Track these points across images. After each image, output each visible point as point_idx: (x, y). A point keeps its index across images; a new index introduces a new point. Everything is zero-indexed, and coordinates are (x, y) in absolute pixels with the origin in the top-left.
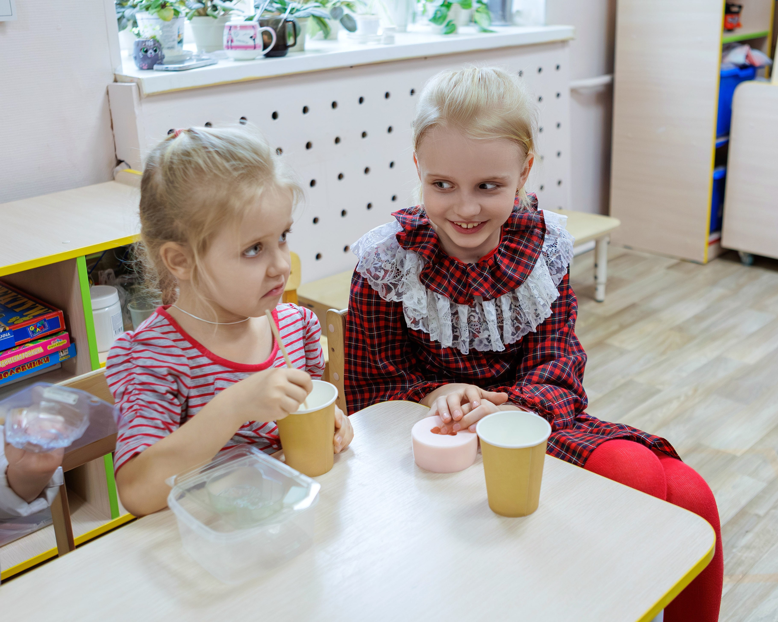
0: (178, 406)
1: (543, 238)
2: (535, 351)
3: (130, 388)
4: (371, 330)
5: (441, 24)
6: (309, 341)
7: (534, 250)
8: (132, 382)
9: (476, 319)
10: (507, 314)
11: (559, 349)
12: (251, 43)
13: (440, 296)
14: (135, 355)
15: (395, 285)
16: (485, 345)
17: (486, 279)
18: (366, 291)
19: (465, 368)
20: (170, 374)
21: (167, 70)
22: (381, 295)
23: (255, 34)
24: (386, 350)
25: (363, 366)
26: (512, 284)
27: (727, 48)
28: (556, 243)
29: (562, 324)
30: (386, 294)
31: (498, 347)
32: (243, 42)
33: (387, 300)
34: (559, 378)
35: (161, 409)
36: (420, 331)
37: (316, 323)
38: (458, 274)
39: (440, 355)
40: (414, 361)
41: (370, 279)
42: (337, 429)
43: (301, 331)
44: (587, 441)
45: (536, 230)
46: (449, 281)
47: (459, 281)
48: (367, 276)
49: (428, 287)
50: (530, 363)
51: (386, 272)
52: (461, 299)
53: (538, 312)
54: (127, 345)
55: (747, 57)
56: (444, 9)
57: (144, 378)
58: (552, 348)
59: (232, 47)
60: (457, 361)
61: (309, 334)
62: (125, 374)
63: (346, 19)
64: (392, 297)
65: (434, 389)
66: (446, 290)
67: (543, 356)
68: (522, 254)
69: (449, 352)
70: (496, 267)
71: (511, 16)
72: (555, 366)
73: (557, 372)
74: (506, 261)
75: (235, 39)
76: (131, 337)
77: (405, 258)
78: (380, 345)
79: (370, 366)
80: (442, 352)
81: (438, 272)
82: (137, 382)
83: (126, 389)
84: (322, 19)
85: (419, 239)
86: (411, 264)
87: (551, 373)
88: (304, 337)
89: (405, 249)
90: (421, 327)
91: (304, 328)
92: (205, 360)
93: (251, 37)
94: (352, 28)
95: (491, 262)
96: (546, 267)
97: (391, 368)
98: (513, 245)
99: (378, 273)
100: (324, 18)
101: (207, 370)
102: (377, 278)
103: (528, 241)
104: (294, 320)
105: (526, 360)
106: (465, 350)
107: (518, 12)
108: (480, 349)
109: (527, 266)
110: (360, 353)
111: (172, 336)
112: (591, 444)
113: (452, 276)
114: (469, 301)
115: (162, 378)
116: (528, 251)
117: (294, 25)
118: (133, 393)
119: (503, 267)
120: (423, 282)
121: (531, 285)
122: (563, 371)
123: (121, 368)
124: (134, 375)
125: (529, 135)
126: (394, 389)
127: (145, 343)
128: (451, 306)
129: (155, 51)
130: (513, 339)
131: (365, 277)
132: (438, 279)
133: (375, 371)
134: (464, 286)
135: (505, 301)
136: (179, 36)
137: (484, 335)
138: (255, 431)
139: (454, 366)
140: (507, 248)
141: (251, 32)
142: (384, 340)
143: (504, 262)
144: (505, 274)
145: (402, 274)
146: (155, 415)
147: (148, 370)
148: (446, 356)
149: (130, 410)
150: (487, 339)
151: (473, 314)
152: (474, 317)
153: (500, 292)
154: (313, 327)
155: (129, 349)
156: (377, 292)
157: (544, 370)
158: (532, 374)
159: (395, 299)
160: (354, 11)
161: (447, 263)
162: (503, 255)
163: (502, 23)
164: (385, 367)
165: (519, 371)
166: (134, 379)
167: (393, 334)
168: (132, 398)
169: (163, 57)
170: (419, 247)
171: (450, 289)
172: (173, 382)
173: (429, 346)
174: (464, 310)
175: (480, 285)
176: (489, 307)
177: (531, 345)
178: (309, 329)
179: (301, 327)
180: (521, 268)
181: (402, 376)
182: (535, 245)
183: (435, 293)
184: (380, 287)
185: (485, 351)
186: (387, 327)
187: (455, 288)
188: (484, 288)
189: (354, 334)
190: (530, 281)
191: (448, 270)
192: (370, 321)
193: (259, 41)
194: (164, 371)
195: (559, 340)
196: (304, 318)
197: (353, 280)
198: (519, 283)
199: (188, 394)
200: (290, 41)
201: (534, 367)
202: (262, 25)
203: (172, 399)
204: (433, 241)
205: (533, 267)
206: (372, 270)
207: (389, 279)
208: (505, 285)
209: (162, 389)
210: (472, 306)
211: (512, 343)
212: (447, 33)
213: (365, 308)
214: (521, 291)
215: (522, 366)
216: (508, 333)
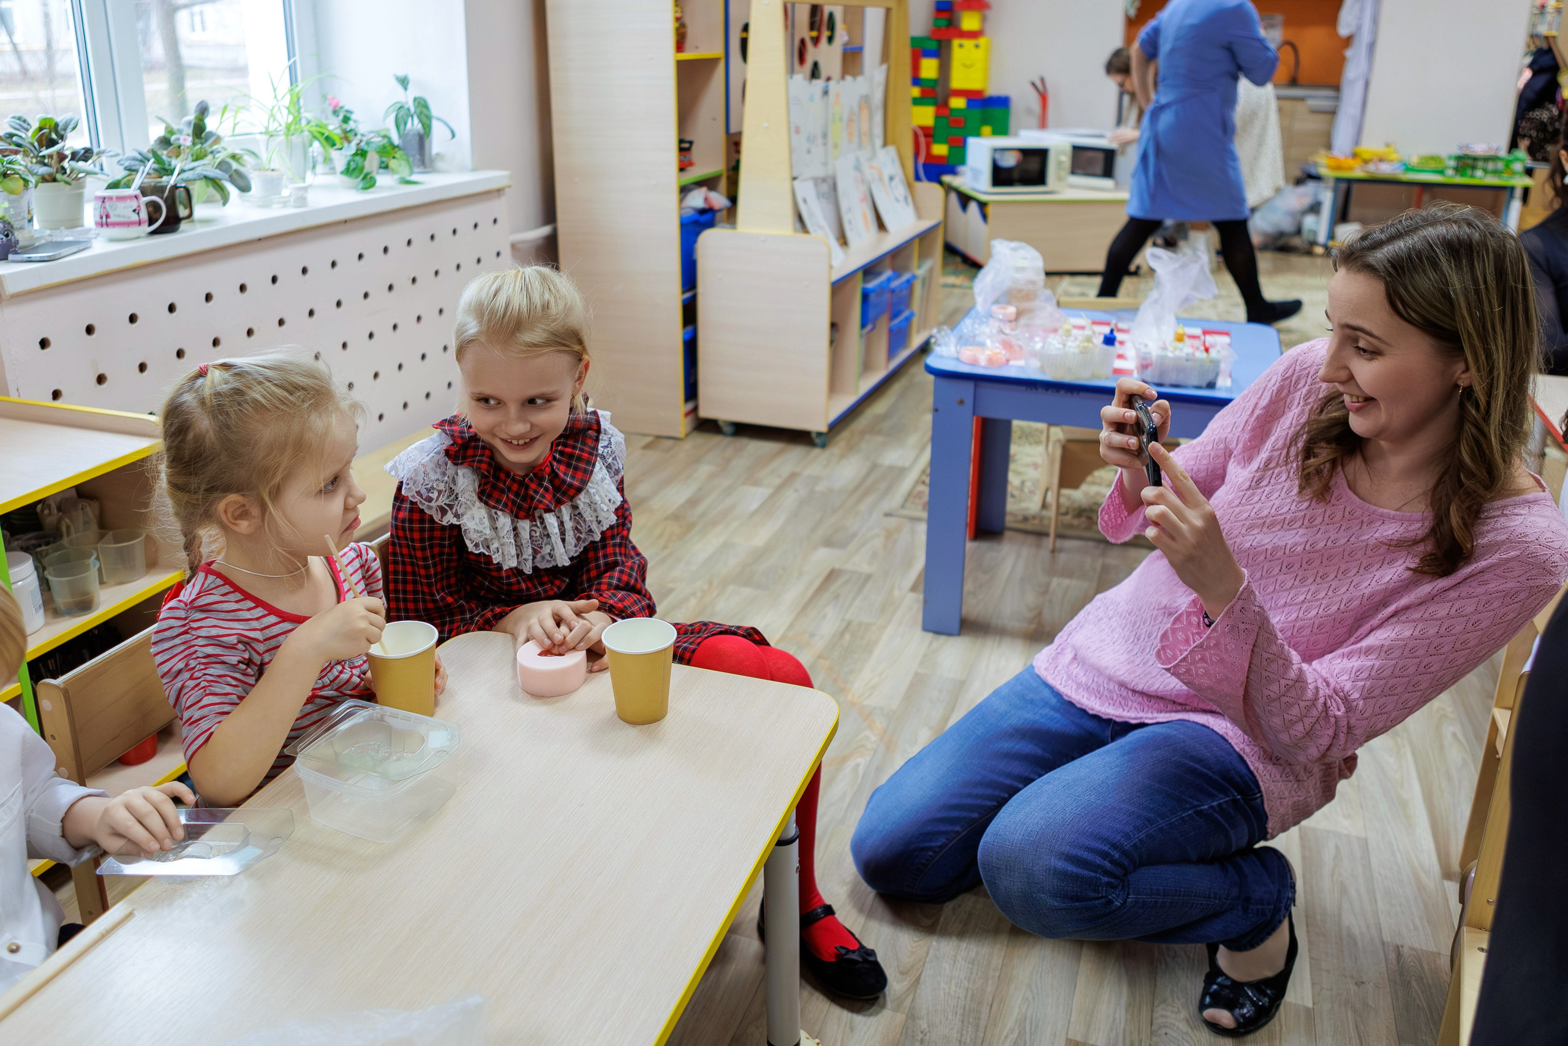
0: (252, 676)
1: (597, 440)
2: (597, 559)
3: (193, 663)
4: (425, 559)
5: (357, 177)
6: (370, 580)
7: (591, 454)
8: (194, 656)
9: (538, 534)
10: (569, 525)
11: (621, 554)
12: (135, 217)
13: (499, 513)
14: (194, 625)
15: (451, 507)
16: (548, 561)
17: (546, 489)
18: (416, 516)
19: (528, 589)
20: (239, 642)
21: (30, 261)
22: (437, 518)
23: (139, 206)
24: (441, 580)
25: (416, 601)
26: (572, 492)
27: (684, 190)
28: (610, 443)
29: (620, 528)
30: (442, 517)
31: (564, 561)
32: (124, 217)
33: (444, 523)
34: (628, 583)
35: (234, 682)
36: (482, 554)
37: (375, 559)
38: (515, 487)
39: (502, 578)
40: (468, 588)
41: (421, 502)
42: (437, 671)
43: (360, 571)
44: (685, 642)
45: (590, 432)
46: (507, 496)
47: (517, 495)
48: (417, 499)
49: (486, 503)
50: (593, 573)
51: (440, 492)
52: (522, 513)
53: (599, 519)
54: (182, 614)
55: (706, 200)
56: (358, 158)
57: (210, 650)
58: (615, 554)
59: (107, 225)
60: (519, 583)
61: (370, 573)
62: (183, 647)
63: (235, 176)
64: (449, 519)
65: (507, 614)
66: (505, 506)
67: (606, 564)
68: (579, 459)
69: (510, 573)
70: (554, 475)
71: (432, 161)
72: (621, 572)
73: (625, 578)
74: (562, 468)
75: (111, 214)
76: (186, 605)
77: (457, 474)
78: (436, 574)
79: (424, 601)
80: (504, 574)
81: (494, 487)
82: (200, 655)
83: (187, 665)
84: (218, 181)
85: (470, 452)
86: (466, 481)
87: (619, 580)
88: (364, 577)
89: (456, 464)
90: (482, 550)
91: (362, 566)
92: (273, 619)
93: (134, 211)
94: (245, 188)
95: (548, 470)
96: (605, 471)
97: (450, 599)
98: (568, 450)
99: (431, 495)
100: (220, 180)
101: (276, 630)
102: (430, 500)
103: (584, 443)
104: (350, 559)
105: (588, 571)
106: (528, 569)
107: (438, 154)
108: (543, 565)
109: (585, 471)
110: (410, 587)
111: (232, 597)
112: (691, 644)
113: (509, 489)
114: (529, 515)
115: (232, 647)
116: (585, 455)
117: (187, 191)
118: (196, 669)
119: (561, 475)
120: (481, 499)
121: (592, 491)
122: (630, 576)
123: (177, 641)
124: (196, 648)
125: (580, 342)
126: (452, 622)
127: (203, 609)
128: (513, 522)
129: (7, 236)
130: (576, 551)
131: (414, 501)
132: (496, 494)
133: (430, 606)
134: (524, 499)
135: (566, 511)
136: (29, 212)
137: (547, 550)
138: (336, 690)
139: (515, 588)
140: (561, 453)
141: (134, 204)
142: (439, 568)
143: (561, 470)
144: (564, 482)
145: (456, 492)
146: (229, 689)
147: (214, 641)
148: (508, 577)
149: (197, 689)
150: (550, 554)
151: (534, 528)
152: (535, 532)
153: (559, 503)
154: (373, 564)
155: (185, 619)
156: (431, 516)
157: (611, 577)
158: (600, 584)
159: (454, 521)
160: (243, 165)
161: (502, 476)
162: (559, 462)
163: (421, 169)
164: (443, 599)
165: (582, 583)
166: (196, 651)
167: (448, 561)
168: (197, 674)
169: (17, 242)
170: (474, 461)
171: (510, 504)
172: (244, 651)
173: (489, 570)
174: (525, 525)
175: (543, 496)
176: (551, 519)
177: (591, 554)
178: (369, 567)
179: (359, 566)
180: (579, 475)
181: (462, 606)
182: (590, 447)
183: (493, 511)
184: (434, 509)
185: (548, 567)
186: (441, 554)
187: (514, 502)
188: (547, 499)
189: (400, 567)
190: (591, 487)
191: (504, 484)
192: (423, 549)
193: (144, 215)
194: (233, 640)
195: (620, 545)
196: (360, 555)
197: (394, 506)
198: (579, 490)
199: (262, 660)
200: (183, 212)
201: (599, 576)
202: (144, 194)
203: (246, 669)
204: (487, 453)
205: (592, 471)
206: (423, 491)
207: (443, 501)
208: (564, 494)
209: (234, 660)
210: (533, 519)
211: (575, 555)
212: (365, 188)
213: (416, 535)
214: (582, 500)
215: (585, 577)
216: (571, 545)
